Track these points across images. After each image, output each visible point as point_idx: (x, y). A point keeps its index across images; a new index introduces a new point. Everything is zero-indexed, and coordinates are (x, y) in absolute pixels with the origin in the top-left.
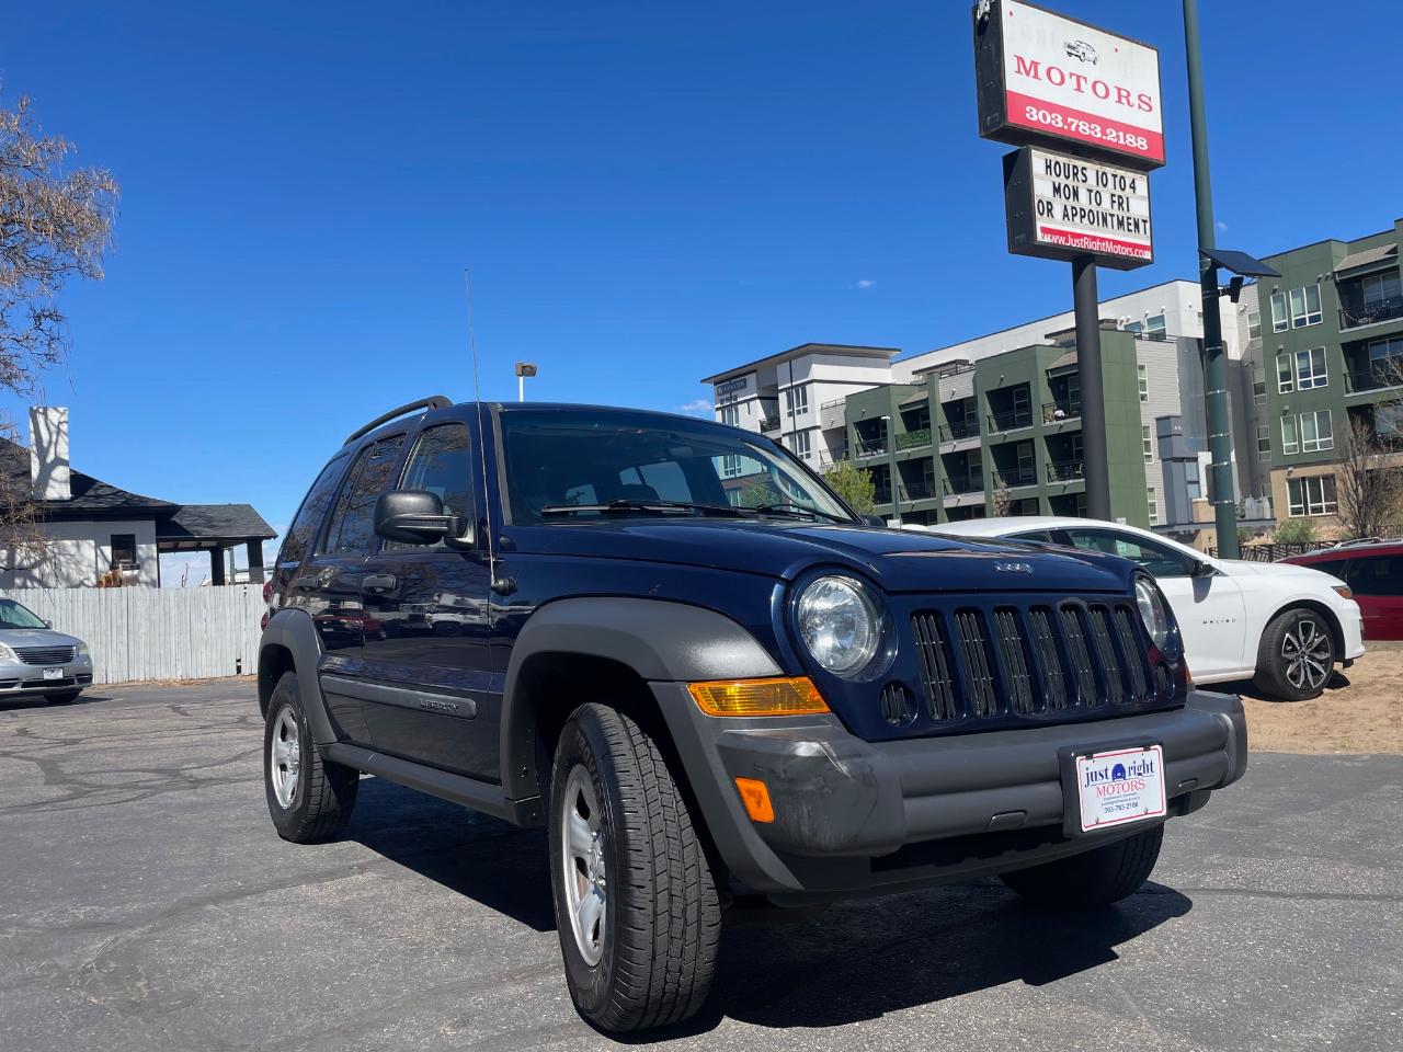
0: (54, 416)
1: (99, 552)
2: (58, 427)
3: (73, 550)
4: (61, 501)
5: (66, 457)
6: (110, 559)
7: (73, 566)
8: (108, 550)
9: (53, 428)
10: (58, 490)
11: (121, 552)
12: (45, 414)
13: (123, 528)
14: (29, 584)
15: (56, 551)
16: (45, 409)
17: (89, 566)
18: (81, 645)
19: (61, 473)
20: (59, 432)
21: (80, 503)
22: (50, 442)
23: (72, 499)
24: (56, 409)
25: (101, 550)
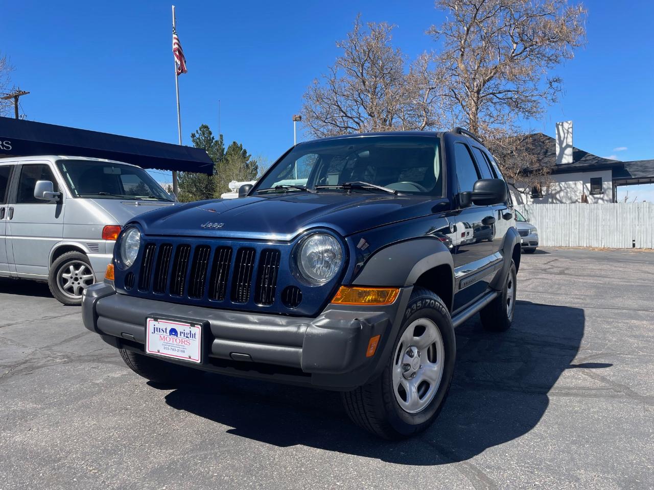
0: (566, 125)
1: (585, 186)
2: (568, 131)
3: (573, 186)
4: (568, 164)
5: (571, 144)
6: (590, 189)
7: (573, 193)
8: (589, 185)
9: (565, 131)
10: (568, 159)
11: (595, 186)
12: (562, 125)
13: (596, 175)
14: (554, 201)
15: (566, 186)
16: (562, 123)
17: (580, 193)
18: (534, 229)
19: (569, 151)
20: (568, 132)
21: (578, 165)
22: (564, 138)
23: (573, 163)
24: (567, 122)
25: (586, 186)
